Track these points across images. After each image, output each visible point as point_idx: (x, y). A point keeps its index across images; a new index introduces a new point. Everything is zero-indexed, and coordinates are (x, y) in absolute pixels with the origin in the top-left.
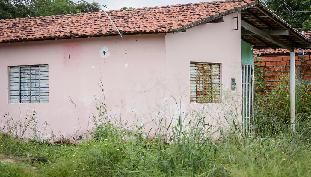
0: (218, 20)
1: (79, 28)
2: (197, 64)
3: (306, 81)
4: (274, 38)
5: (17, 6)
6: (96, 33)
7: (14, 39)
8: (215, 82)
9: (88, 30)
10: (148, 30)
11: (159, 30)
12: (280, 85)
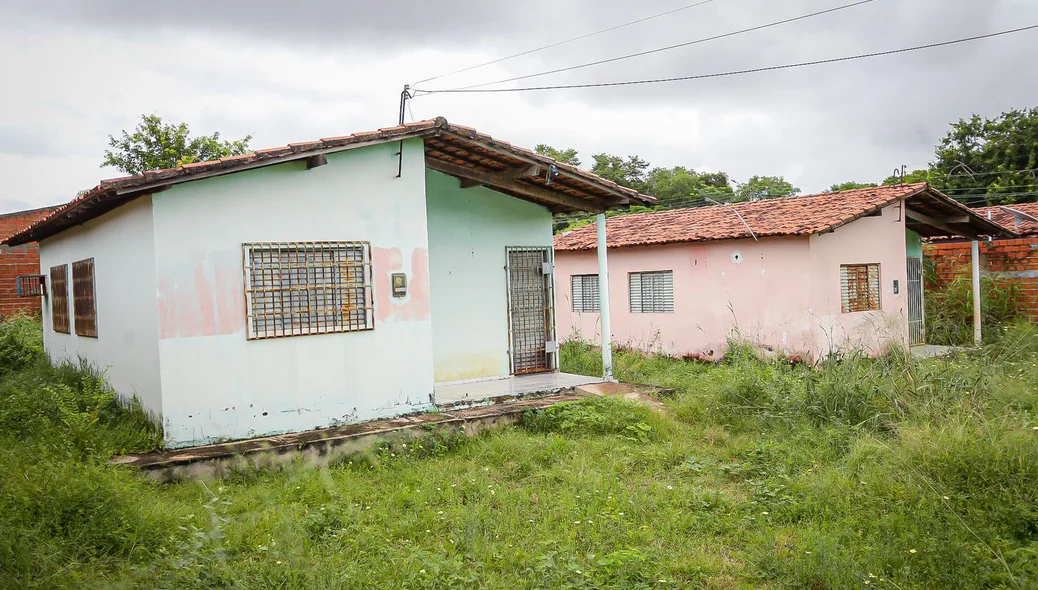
0: (877, 212)
1: (706, 228)
2: (849, 266)
3: (995, 273)
4: (950, 226)
5: (633, 181)
6: (726, 235)
7: (633, 243)
8: (873, 285)
9: (718, 232)
10: (788, 232)
11: (802, 232)
12: (959, 279)
